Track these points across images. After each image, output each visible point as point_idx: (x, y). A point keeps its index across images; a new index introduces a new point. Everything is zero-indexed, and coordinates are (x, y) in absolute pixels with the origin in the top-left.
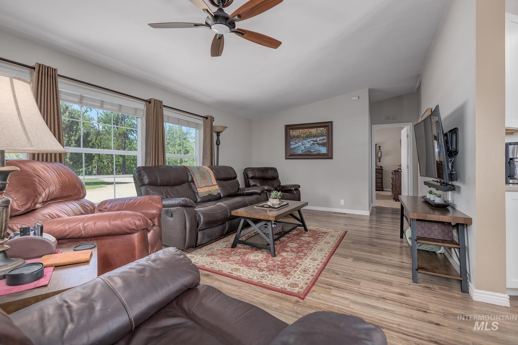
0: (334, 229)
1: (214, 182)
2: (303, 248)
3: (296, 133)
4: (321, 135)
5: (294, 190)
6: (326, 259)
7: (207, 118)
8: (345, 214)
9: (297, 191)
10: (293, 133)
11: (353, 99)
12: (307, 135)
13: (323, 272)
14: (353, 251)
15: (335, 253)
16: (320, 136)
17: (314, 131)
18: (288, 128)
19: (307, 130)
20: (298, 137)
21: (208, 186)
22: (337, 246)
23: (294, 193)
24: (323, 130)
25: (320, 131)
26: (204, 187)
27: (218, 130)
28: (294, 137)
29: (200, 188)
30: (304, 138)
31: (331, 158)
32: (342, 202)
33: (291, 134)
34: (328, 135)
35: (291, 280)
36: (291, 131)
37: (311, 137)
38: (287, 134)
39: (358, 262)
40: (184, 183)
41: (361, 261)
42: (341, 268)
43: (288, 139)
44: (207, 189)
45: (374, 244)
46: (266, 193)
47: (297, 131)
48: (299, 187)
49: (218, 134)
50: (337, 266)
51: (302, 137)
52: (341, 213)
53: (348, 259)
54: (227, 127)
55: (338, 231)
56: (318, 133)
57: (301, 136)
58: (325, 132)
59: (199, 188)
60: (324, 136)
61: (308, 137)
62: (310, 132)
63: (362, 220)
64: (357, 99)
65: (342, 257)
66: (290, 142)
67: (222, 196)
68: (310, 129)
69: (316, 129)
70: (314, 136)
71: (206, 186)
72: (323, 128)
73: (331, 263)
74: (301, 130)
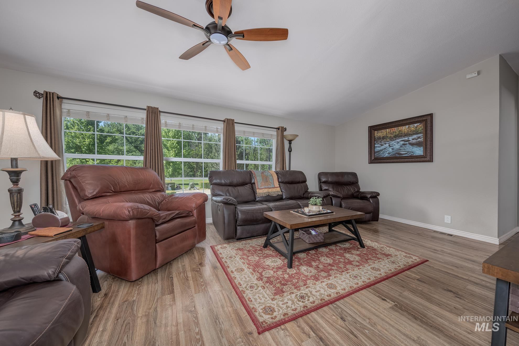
0: (406, 253)
1: (277, 184)
2: (333, 268)
3: (382, 134)
4: (414, 132)
5: (371, 197)
6: (349, 292)
7: (279, 129)
8: (451, 235)
9: (375, 199)
10: (378, 134)
11: (469, 76)
12: (395, 135)
13: (325, 308)
14: (406, 293)
15: (372, 287)
16: (414, 134)
17: (405, 129)
18: (372, 129)
19: (395, 129)
20: (384, 138)
21: (268, 188)
22: (387, 278)
23: (370, 201)
24: (417, 126)
25: (413, 127)
26: (263, 188)
27: (290, 138)
28: (379, 138)
29: (260, 189)
30: (392, 139)
31: (431, 160)
32: (448, 219)
33: (375, 135)
34: (426, 131)
35: (275, 302)
36: (375, 132)
37: (401, 136)
38: (371, 136)
39: (399, 312)
40: (247, 184)
41: (405, 313)
42: (359, 312)
43: (372, 141)
44: (266, 191)
45: (460, 293)
46: (331, 198)
47: (383, 132)
48: (378, 194)
49: (290, 142)
50: (356, 306)
51: (389, 138)
52: (444, 234)
53: (384, 302)
54: (298, 136)
55: (410, 257)
56: (411, 131)
57: (387, 136)
58: (421, 129)
59: (258, 189)
60: (420, 133)
61: (397, 137)
62: (399, 131)
63: (477, 249)
64: (476, 75)
65: (379, 297)
66: (374, 144)
67: (284, 197)
68: (399, 127)
69: (407, 126)
70: (405, 135)
71: (266, 188)
72: (418, 124)
73: (352, 299)
74: (387, 130)
